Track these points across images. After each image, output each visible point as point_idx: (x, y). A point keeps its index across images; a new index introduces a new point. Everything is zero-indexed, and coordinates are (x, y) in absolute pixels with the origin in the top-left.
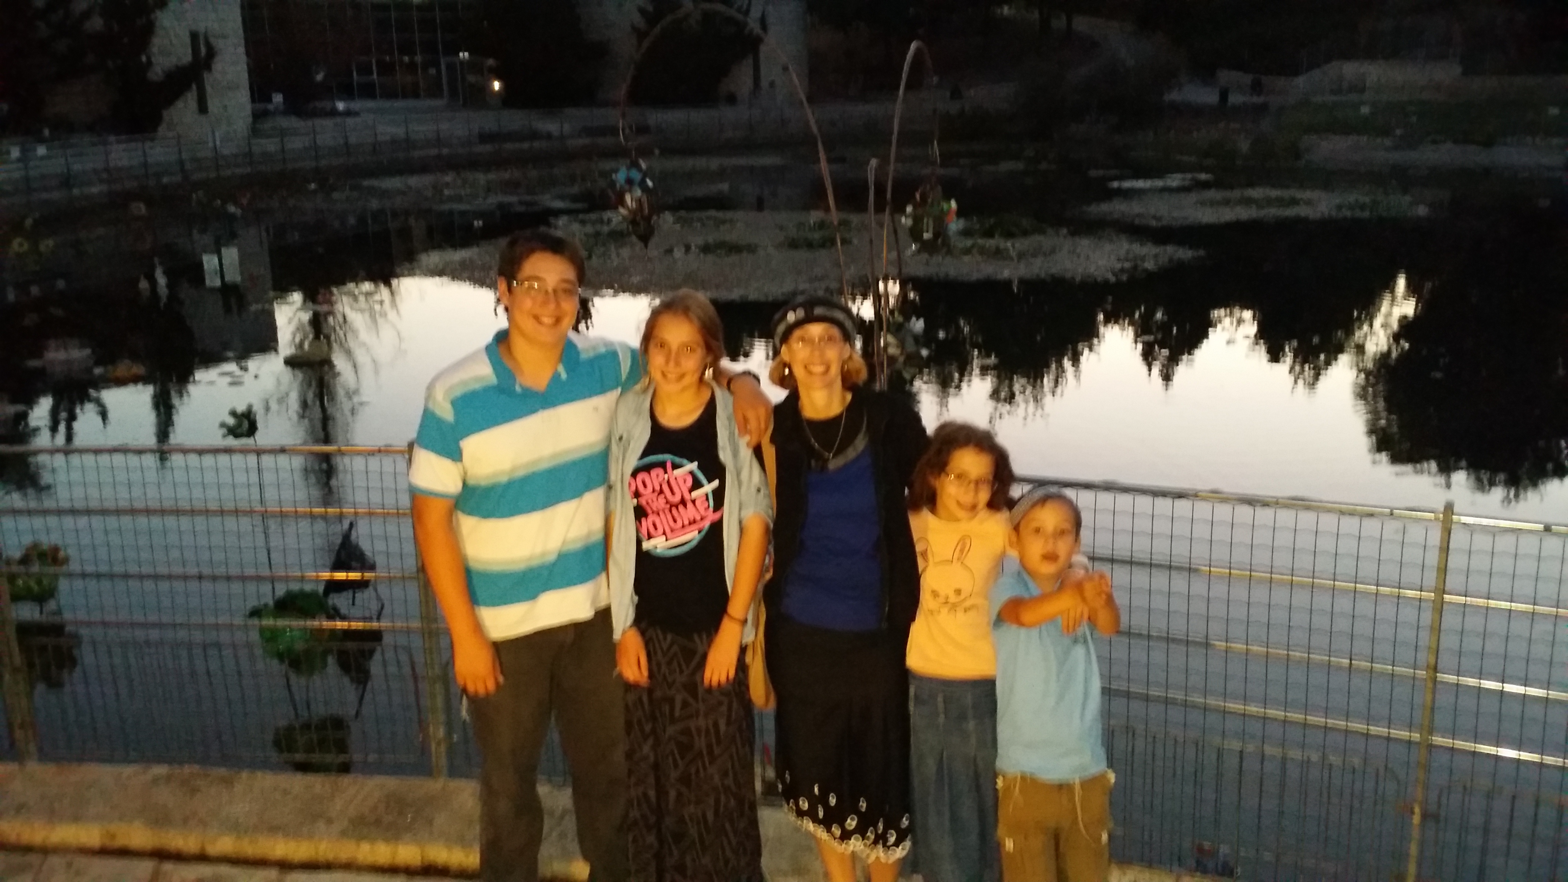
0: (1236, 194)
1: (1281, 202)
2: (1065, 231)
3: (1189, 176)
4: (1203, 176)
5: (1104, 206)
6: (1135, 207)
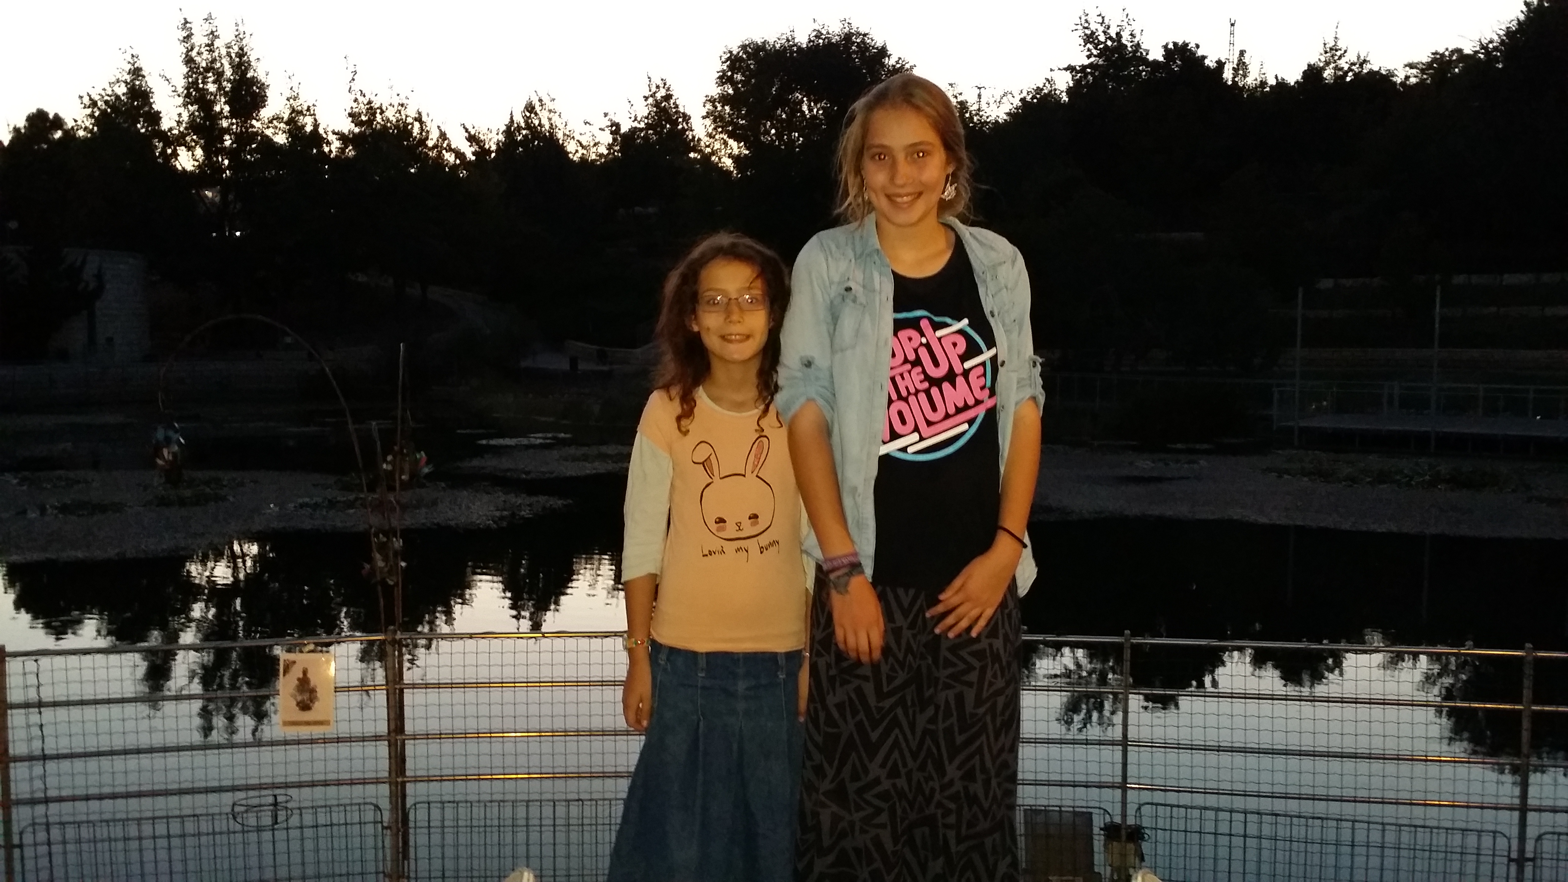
0: (593, 450)
3: (549, 435)
4: (562, 435)
5: (476, 462)
6: (505, 463)
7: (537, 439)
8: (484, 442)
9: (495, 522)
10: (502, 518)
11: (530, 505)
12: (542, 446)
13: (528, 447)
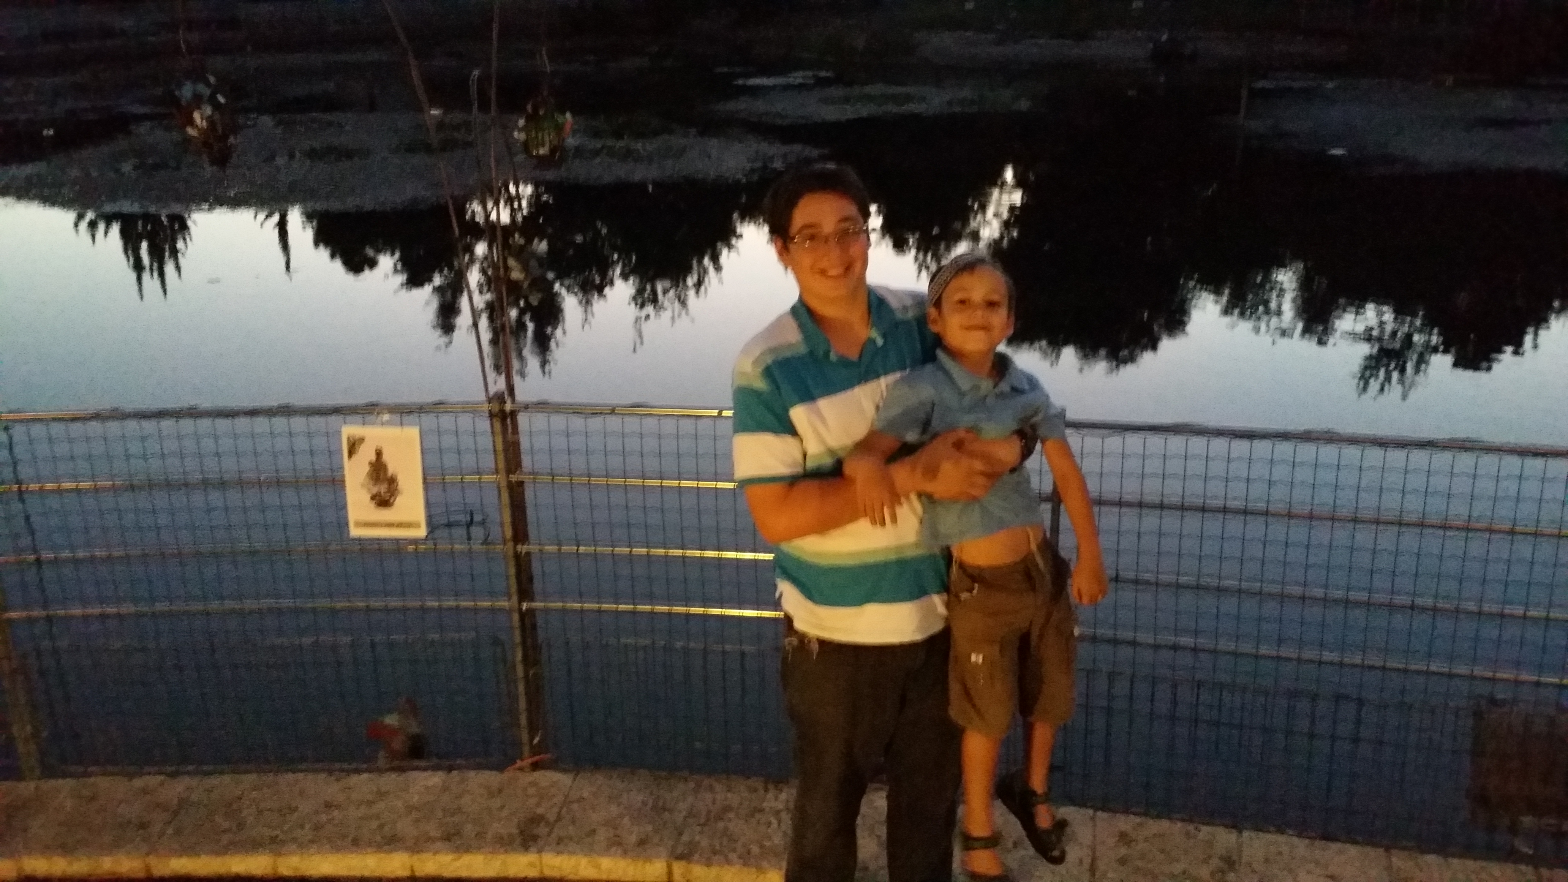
0: (856, 90)
1: (895, 99)
2: (693, 131)
3: (810, 73)
4: (823, 74)
5: (731, 106)
6: (760, 106)
7: (797, 77)
8: (740, 82)
9: (745, 175)
10: (753, 170)
11: (785, 156)
12: (801, 87)
13: (787, 87)
